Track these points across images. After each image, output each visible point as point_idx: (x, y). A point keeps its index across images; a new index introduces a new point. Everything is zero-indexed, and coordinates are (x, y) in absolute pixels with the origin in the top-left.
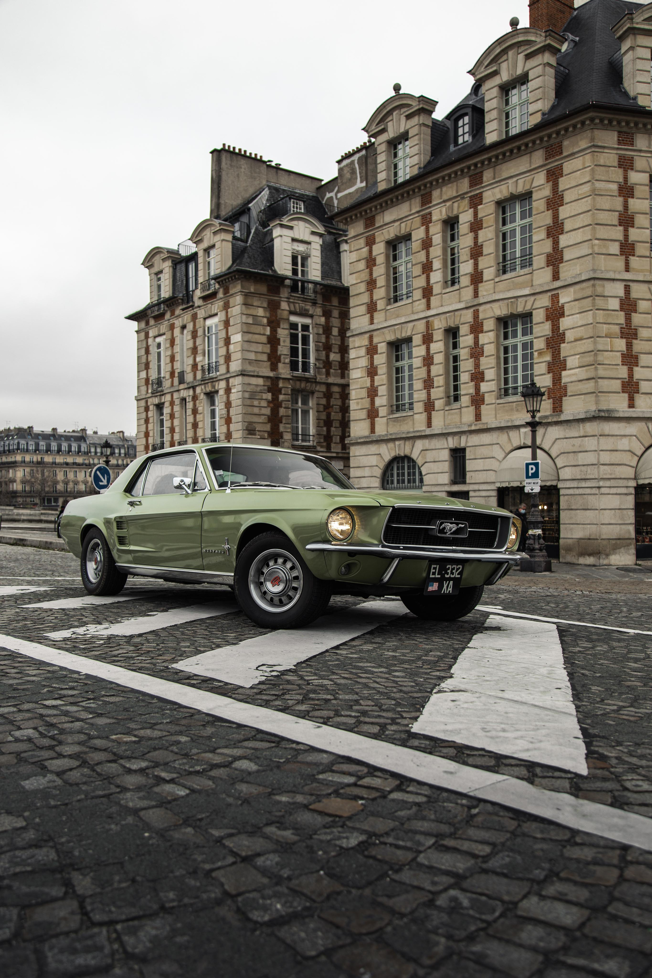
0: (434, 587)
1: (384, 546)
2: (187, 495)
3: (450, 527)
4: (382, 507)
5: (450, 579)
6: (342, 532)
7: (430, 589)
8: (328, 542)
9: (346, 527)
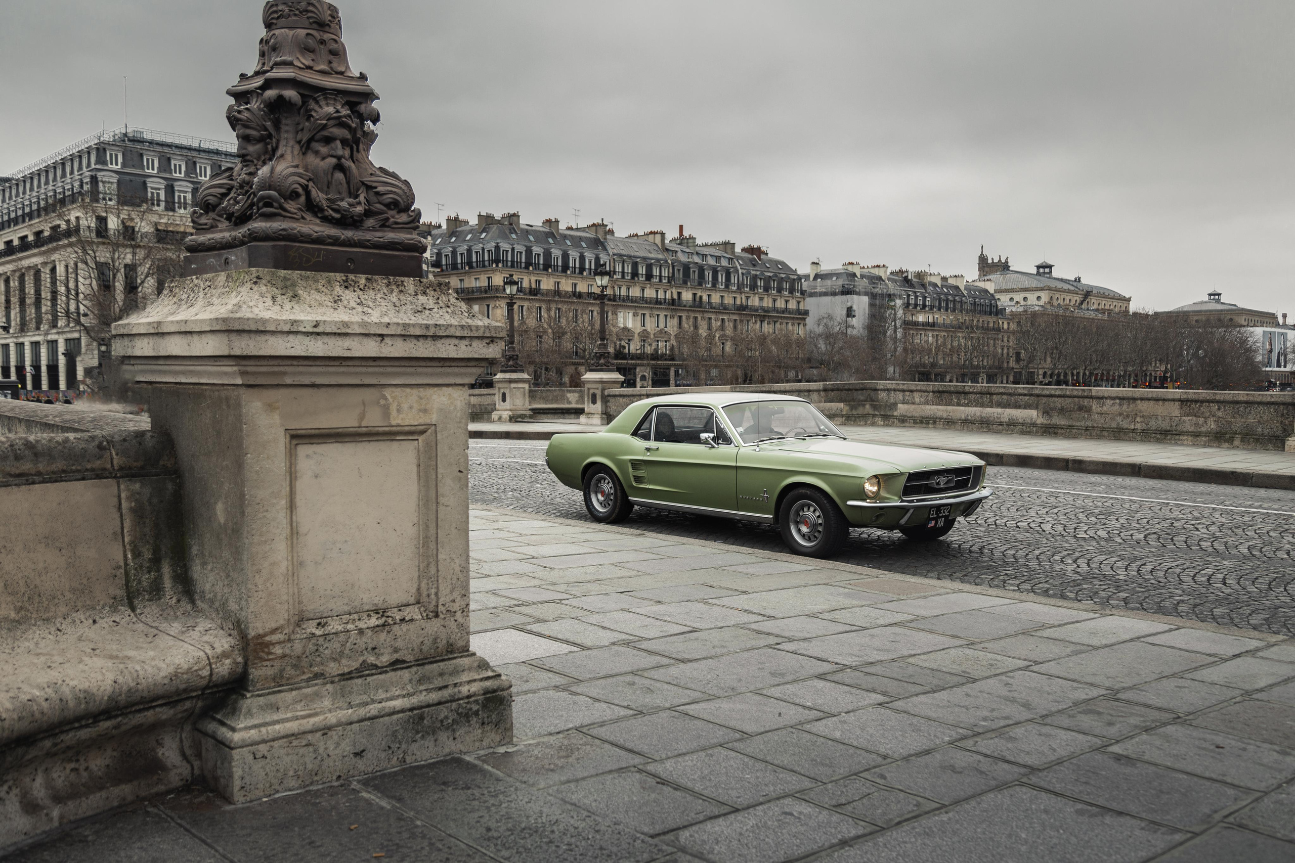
0: (932, 524)
1: (902, 501)
2: (713, 447)
3: (943, 480)
4: (902, 474)
5: (942, 517)
6: (873, 493)
7: (930, 525)
8: (864, 500)
9: (875, 489)
